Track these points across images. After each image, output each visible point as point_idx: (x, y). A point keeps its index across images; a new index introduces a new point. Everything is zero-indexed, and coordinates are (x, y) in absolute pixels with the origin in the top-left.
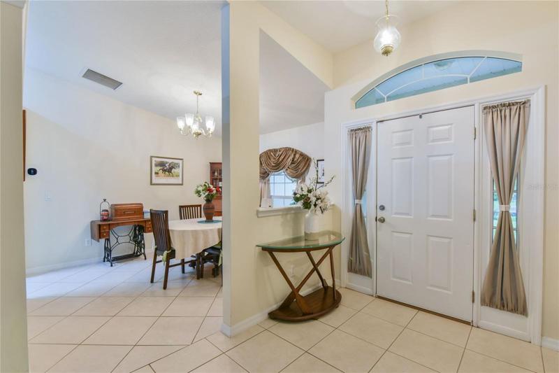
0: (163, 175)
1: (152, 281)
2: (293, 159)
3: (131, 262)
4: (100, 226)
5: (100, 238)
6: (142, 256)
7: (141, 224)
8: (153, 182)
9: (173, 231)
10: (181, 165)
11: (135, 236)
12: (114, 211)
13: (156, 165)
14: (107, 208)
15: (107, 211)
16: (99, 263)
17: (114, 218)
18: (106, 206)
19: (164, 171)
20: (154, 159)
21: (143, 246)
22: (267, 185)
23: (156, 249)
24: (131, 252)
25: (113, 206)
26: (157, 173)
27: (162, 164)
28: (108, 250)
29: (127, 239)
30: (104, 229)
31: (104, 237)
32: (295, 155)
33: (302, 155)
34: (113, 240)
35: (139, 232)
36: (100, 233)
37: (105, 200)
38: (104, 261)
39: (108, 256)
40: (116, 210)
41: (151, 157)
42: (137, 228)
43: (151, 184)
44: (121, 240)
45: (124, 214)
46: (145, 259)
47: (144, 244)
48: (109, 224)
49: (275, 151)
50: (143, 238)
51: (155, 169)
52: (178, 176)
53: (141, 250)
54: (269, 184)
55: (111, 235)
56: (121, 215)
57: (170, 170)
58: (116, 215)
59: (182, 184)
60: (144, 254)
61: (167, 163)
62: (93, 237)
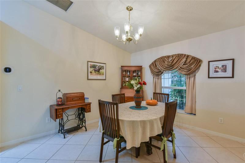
0: (95, 73)
1: (101, 161)
2: (186, 61)
3: (77, 133)
4: (56, 110)
5: (57, 118)
6: (84, 128)
7: (83, 107)
8: (89, 78)
9: (123, 121)
10: (105, 68)
11: (79, 115)
12: (65, 98)
13: (91, 67)
14: (61, 96)
15: (61, 98)
16: (55, 134)
17: (65, 103)
18: (60, 95)
19: (95, 71)
20: (89, 63)
21: (84, 121)
22: (159, 80)
23: (103, 133)
24: (76, 125)
25: (65, 95)
26: (91, 72)
27: (94, 67)
28: (61, 125)
29: (74, 117)
30: (59, 112)
31: (59, 117)
32: (187, 59)
33: (194, 58)
34: (65, 119)
35: (81, 111)
36: (56, 115)
37: (59, 91)
38: (59, 132)
39: (62, 129)
40: (67, 98)
41: (88, 62)
42: (80, 109)
43: (88, 79)
44: (70, 118)
45: (73, 100)
46: (86, 131)
47: (85, 120)
48: (63, 108)
49: (168, 57)
50: (84, 116)
51: (90, 70)
52: (103, 74)
53: (82, 124)
54: (161, 79)
55: (64, 115)
56: (70, 101)
57: (99, 71)
58: (67, 101)
59: (105, 80)
60: (85, 127)
61: (97, 66)
62: (51, 117)
